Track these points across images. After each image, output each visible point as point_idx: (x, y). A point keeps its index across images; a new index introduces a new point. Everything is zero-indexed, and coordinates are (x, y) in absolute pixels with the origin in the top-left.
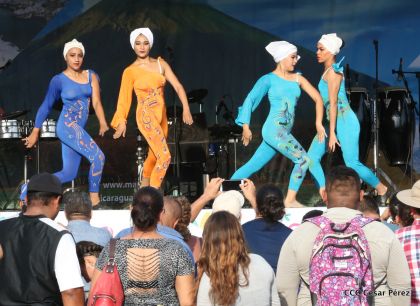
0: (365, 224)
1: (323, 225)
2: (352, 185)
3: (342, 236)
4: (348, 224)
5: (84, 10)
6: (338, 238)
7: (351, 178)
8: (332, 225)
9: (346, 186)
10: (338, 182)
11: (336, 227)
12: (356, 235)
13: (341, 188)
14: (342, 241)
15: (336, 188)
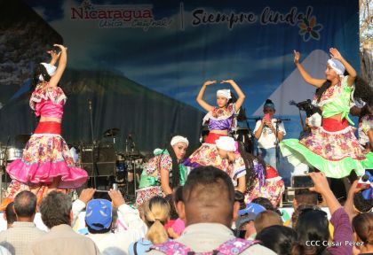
7: (220, 180)
9: (212, 192)
15: (197, 196)
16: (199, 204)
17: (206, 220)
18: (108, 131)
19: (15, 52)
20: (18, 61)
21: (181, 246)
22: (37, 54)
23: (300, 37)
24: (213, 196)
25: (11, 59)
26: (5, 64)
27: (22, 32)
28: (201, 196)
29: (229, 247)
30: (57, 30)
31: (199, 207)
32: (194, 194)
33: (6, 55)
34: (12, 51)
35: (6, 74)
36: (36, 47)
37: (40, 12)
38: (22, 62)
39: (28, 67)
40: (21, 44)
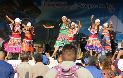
0: (77, 69)
1: (59, 70)
2: (73, 51)
3: (67, 74)
4: (70, 69)
5: (36, 23)
6: (66, 76)
7: (73, 48)
8: (63, 69)
9: (70, 52)
10: (67, 50)
11: (64, 70)
12: (73, 74)
13: (68, 53)
14: (67, 76)
15: (66, 53)
16: (67, 55)
17: (68, 60)
18: (54, 38)
19: (28, 15)
20: (29, 18)
21: (60, 67)
22: (34, 16)
23: (109, 12)
24: (71, 53)
25: (27, 17)
26: (25, 19)
27: (30, 9)
28: (67, 53)
29: (74, 68)
30: (40, 9)
31: (66, 56)
32: (65, 52)
33: (26, 16)
34: (27, 15)
35: (25, 21)
36: (34, 14)
37: (35, 4)
38: (30, 18)
39: (32, 19)
40: (30, 13)
